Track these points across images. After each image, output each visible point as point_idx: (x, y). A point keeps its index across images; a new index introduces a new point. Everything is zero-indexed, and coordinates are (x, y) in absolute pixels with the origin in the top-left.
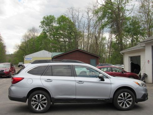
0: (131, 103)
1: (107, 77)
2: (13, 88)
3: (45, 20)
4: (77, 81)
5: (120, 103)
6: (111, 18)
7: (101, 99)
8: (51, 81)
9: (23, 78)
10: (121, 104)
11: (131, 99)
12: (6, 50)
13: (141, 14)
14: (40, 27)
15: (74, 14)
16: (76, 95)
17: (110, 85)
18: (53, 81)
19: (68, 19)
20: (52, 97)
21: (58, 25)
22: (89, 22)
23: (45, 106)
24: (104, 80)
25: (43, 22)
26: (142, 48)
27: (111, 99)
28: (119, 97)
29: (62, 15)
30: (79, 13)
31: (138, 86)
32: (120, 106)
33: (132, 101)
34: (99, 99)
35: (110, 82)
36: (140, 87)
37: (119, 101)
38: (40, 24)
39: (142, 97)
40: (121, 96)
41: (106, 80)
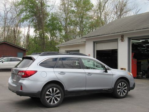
4: (87, 73)
6: (32, 12)
7: (105, 89)
8: (64, 74)
13: (61, 11)
17: (112, 76)
18: (66, 73)
20: (65, 89)
22: (6, 14)
23: (59, 99)
24: (107, 72)
26: (83, 43)
33: (127, 90)
37: (118, 90)
39: (133, 86)
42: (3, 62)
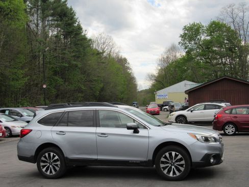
0: (182, 169)
1: (145, 128)
2: (21, 144)
3: (186, 32)
4: (99, 133)
5: (164, 168)
7: (134, 161)
8: (64, 134)
9: (31, 131)
10: (167, 170)
11: (183, 162)
12: (136, 83)
14: (181, 44)
15: (234, 16)
16: (97, 154)
17: (147, 140)
18: (67, 134)
19: (224, 26)
21: (209, 38)
23: (57, 169)
24: (137, 132)
25: (183, 37)
27: (149, 160)
28: (163, 159)
29: (212, 21)
30: (245, 14)
31: (195, 140)
32: (164, 173)
33: (184, 166)
34: (132, 161)
35: (147, 135)
36: (199, 143)
37: (162, 166)
38: (180, 39)
39: (201, 160)
40: (166, 157)
41: (142, 132)
42: (192, 111)
